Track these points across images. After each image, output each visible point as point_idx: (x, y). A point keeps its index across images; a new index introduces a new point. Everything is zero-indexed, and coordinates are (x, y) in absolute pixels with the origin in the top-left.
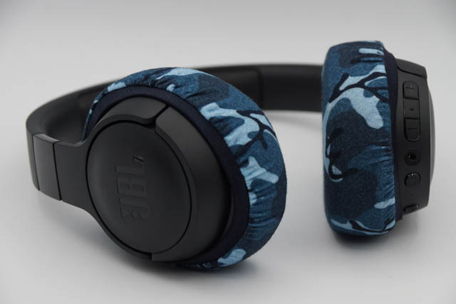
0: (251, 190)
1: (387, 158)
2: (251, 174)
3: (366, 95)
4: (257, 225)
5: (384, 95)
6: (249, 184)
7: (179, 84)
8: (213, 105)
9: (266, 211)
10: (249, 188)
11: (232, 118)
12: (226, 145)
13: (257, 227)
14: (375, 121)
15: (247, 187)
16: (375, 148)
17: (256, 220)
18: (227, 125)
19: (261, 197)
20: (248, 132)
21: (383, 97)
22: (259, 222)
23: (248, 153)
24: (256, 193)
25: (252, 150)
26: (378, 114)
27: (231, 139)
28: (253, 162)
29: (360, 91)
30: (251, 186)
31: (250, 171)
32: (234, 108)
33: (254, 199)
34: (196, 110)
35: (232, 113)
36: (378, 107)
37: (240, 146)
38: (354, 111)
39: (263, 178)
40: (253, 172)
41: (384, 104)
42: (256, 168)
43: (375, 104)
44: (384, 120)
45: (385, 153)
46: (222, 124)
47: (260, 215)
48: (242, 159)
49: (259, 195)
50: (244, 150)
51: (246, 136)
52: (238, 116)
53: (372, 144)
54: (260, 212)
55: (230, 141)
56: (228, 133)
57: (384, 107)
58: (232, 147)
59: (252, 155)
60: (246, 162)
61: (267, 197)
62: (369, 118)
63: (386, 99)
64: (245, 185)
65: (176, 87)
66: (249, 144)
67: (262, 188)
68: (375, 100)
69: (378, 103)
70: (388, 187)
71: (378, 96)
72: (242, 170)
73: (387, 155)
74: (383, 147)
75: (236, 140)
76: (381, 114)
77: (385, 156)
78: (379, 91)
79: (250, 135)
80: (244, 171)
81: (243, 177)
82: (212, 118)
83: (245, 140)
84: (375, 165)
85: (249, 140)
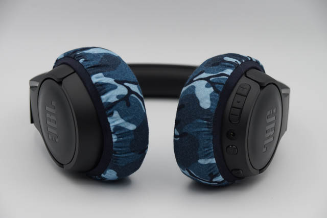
0: (114, 133)
1: (207, 129)
2: (114, 122)
3: (207, 86)
4: (118, 156)
5: (218, 88)
6: (112, 128)
7: (88, 59)
8: (101, 74)
9: (125, 147)
10: (112, 131)
11: (110, 84)
12: (101, 101)
13: (119, 157)
14: (206, 103)
15: (111, 130)
16: (200, 121)
17: (117, 152)
18: (104, 88)
19: (120, 137)
20: (118, 94)
21: (217, 90)
22: (121, 154)
23: (114, 108)
24: (117, 135)
25: (117, 106)
26: (209, 99)
27: (104, 98)
28: (116, 114)
29: (205, 82)
30: (113, 130)
31: (113, 120)
32: (114, 78)
33: (115, 138)
34: (90, 76)
35: (110, 80)
36: (211, 95)
37: (109, 103)
38: (195, 94)
39: (122, 126)
40: (115, 121)
41: (216, 94)
42: (117, 118)
43: (210, 93)
44: (212, 104)
45: (206, 126)
46: (101, 87)
47: (120, 149)
48: (109, 112)
49: (119, 136)
50: (112, 106)
51: (115, 97)
52: (114, 83)
53: (199, 118)
54: (121, 148)
55: (104, 99)
56: (103, 94)
57: (215, 96)
58: (105, 103)
59: (116, 110)
60: (112, 114)
61: (125, 138)
62: (202, 101)
63: (219, 91)
64: (110, 128)
65: (85, 61)
66: (116, 103)
67: (121, 132)
68: (211, 90)
69: (212, 93)
70: (206, 149)
71: (214, 88)
72: (108, 118)
73: (208, 128)
74: (205, 122)
75: (108, 99)
76: (211, 100)
77: (205, 127)
78: (217, 85)
79: (118, 97)
80: (110, 120)
81: (109, 124)
82: (96, 83)
83: (113, 99)
84: (198, 133)
85: (117, 99)
